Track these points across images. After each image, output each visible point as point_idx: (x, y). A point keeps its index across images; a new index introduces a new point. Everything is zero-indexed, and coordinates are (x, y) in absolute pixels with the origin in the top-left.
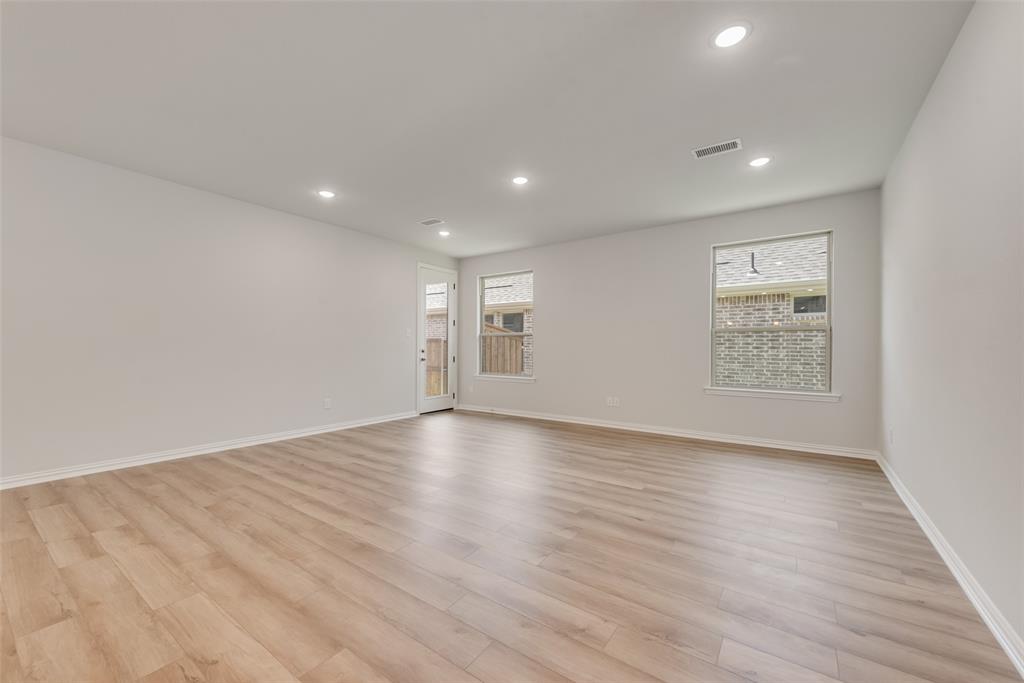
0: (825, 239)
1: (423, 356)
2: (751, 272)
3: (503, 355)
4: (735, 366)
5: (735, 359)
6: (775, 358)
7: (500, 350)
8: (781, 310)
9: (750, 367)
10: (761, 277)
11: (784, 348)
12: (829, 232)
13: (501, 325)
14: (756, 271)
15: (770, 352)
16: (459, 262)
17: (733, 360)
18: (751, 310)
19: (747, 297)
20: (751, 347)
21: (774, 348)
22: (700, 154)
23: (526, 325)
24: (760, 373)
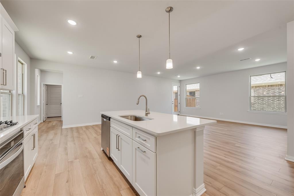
0: (284, 73)
1: (173, 103)
2: (270, 78)
3: (191, 102)
4: (265, 106)
5: (265, 104)
6: (280, 104)
7: (190, 101)
8: (281, 89)
9: (270, 106)
10: (274, 80)
11: (282, 101)
12: (285, 71)
13: (189, 95)
14: (272, 78)
15: (277, 102)
16: (180, 81)
17: (263, 104)
18: (270, 89)
19: (269, 86)
20: (270, 100)
21: (279, 101)
22: (241, 60)
23: (196, 94)
24: (273, 108)
